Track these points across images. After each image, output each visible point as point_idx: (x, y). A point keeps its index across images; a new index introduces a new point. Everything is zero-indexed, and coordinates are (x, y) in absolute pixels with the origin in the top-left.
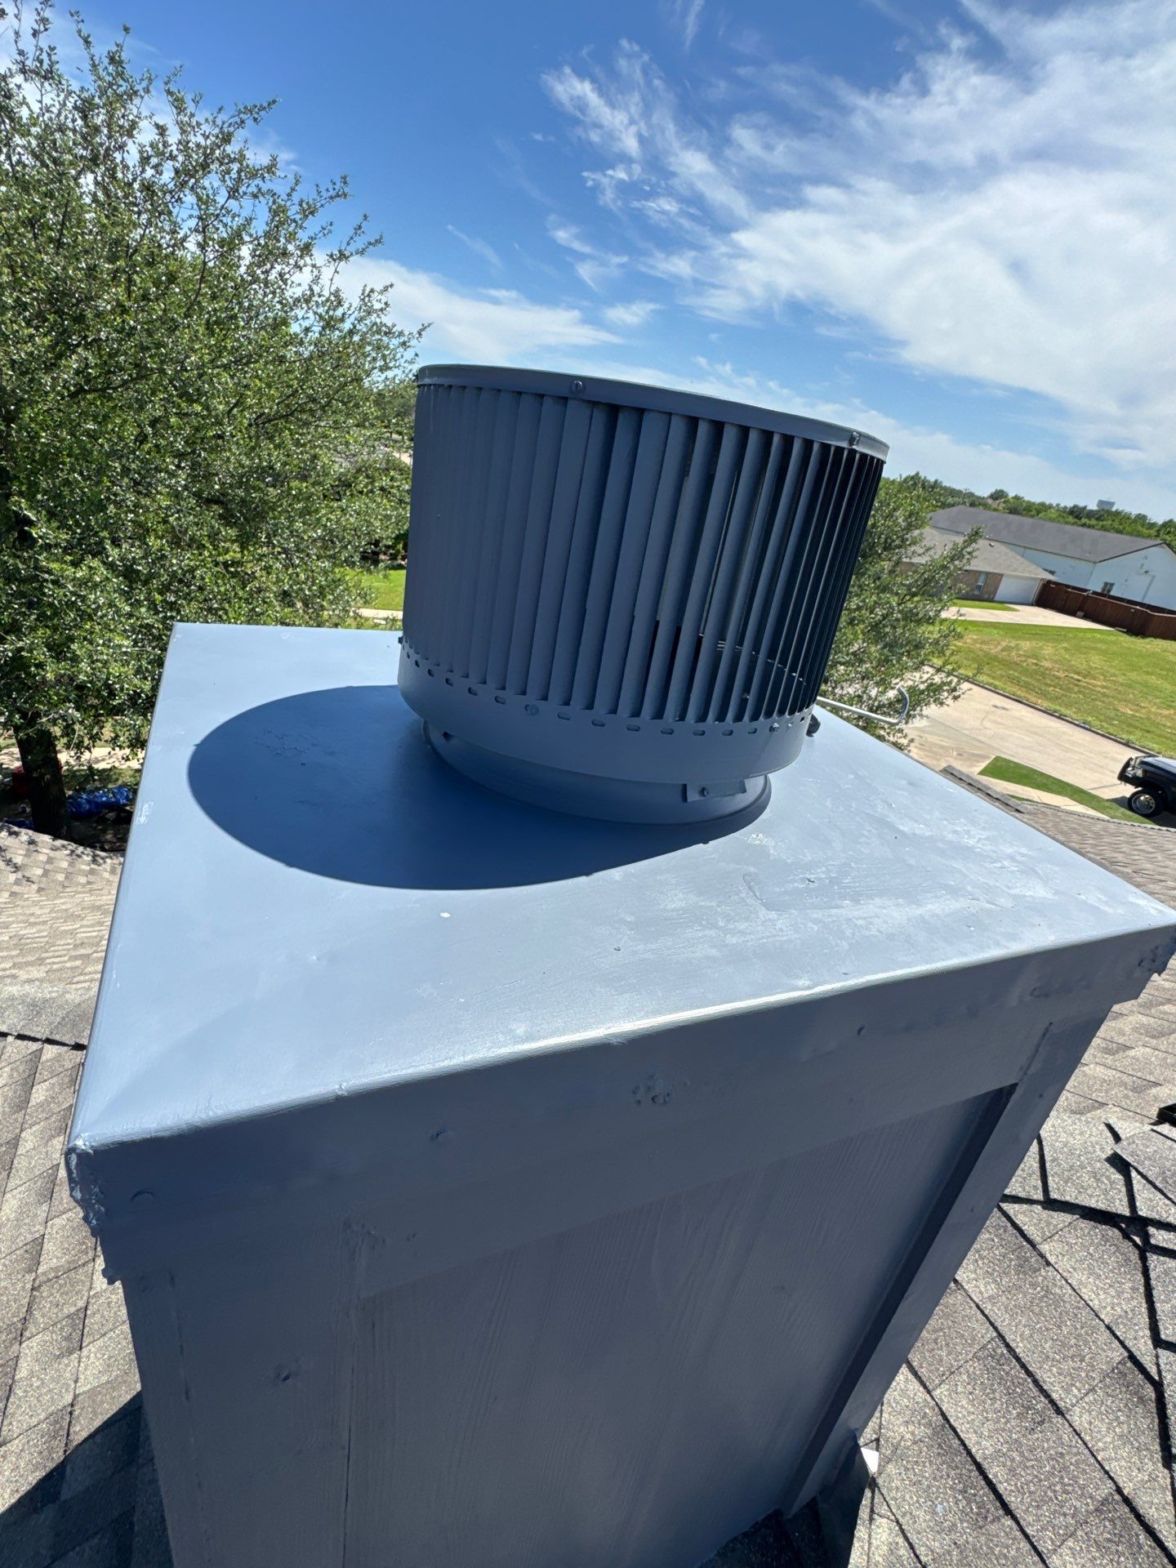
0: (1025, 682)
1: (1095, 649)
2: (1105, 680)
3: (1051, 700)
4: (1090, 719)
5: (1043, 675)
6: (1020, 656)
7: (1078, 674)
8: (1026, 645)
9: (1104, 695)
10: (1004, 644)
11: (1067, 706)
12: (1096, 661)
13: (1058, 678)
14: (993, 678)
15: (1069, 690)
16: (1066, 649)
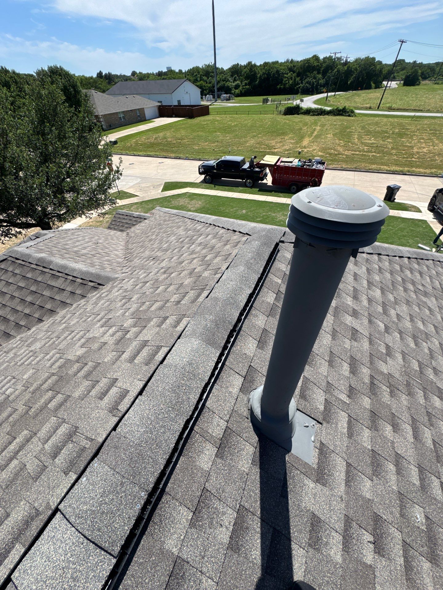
0: (166, 149)
1: (182, 128)
2: (188, 139)
3: (175, 153)
4: (187, 155)
5: (170, 144)
6: (161, 140)
7: (179, 140)
8: (161, 135)
9: (189, 144)
10: (154, 137)
11: (180, 153)
12: (183, 133)
13: (174, 144)
14: (156, 152)
15: (179, 147)
16: (173, 131)
